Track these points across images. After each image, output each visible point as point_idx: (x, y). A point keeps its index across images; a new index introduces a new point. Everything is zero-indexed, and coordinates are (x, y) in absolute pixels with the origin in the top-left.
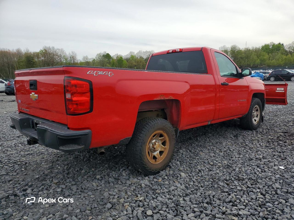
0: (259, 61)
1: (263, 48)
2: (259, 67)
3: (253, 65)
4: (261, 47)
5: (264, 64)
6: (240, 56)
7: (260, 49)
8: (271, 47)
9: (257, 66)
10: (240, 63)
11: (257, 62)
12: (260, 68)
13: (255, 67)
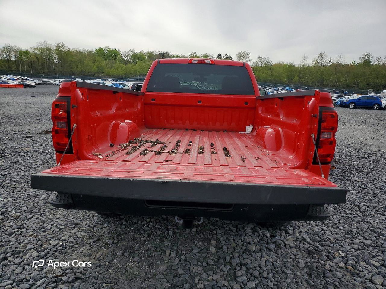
0: (95, 67)
1: (97, 51)
2: (96, 75)
3: (89, 73)
4: (94, 51)
5: (103, 73)
6: (71, 59)
7: (94, 52)
8: (106, 52)
9: (94, 74)
10: (72, 68)
11: (93, 69)
12: (98, 77)
13: (92, 75)
